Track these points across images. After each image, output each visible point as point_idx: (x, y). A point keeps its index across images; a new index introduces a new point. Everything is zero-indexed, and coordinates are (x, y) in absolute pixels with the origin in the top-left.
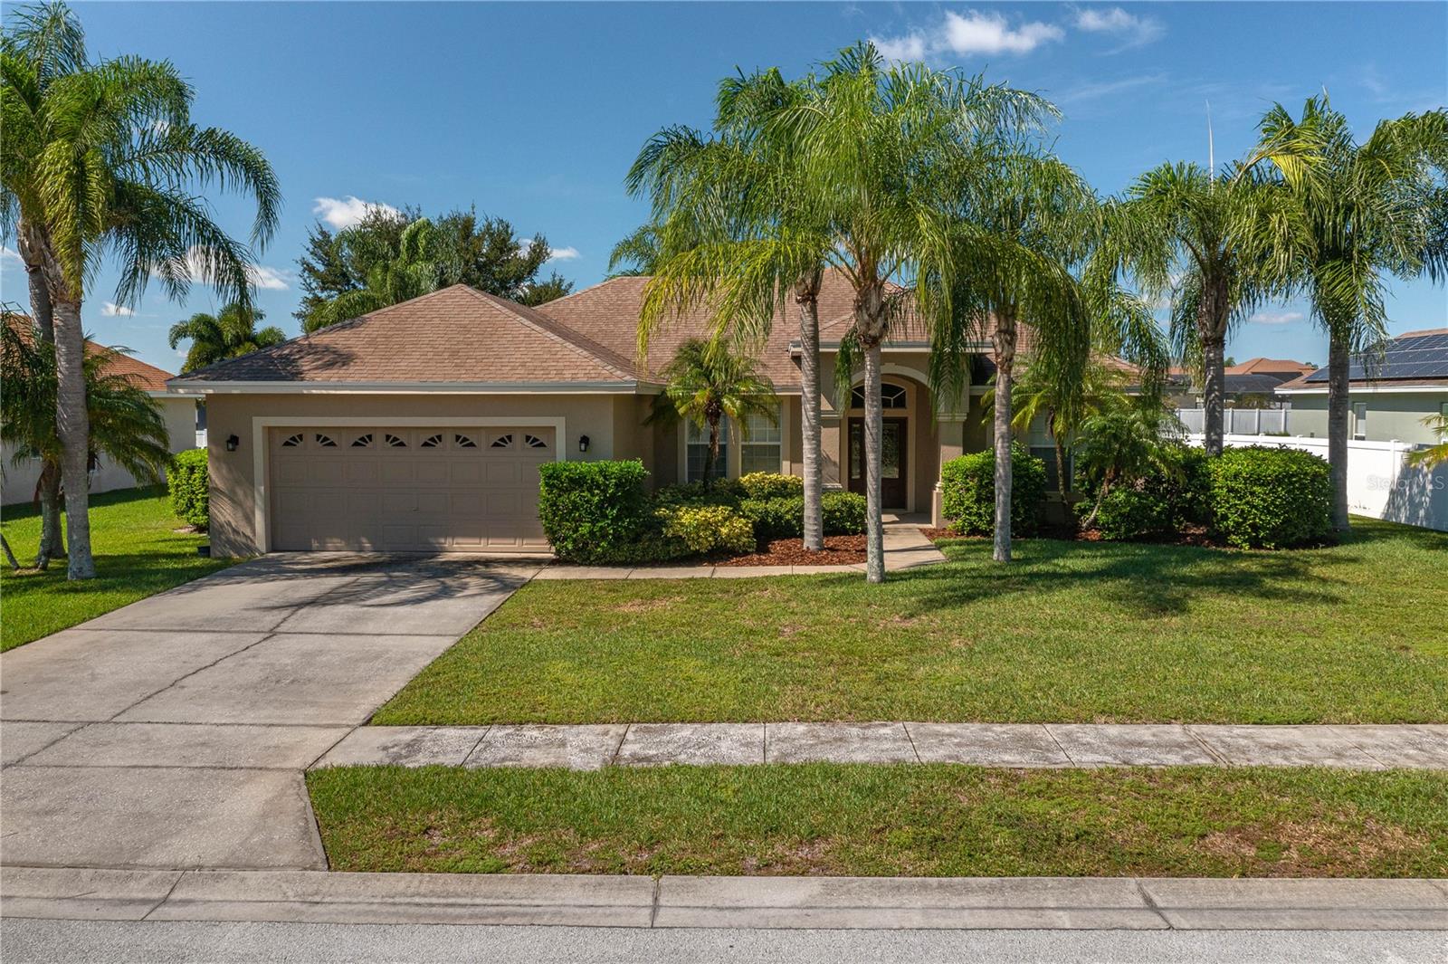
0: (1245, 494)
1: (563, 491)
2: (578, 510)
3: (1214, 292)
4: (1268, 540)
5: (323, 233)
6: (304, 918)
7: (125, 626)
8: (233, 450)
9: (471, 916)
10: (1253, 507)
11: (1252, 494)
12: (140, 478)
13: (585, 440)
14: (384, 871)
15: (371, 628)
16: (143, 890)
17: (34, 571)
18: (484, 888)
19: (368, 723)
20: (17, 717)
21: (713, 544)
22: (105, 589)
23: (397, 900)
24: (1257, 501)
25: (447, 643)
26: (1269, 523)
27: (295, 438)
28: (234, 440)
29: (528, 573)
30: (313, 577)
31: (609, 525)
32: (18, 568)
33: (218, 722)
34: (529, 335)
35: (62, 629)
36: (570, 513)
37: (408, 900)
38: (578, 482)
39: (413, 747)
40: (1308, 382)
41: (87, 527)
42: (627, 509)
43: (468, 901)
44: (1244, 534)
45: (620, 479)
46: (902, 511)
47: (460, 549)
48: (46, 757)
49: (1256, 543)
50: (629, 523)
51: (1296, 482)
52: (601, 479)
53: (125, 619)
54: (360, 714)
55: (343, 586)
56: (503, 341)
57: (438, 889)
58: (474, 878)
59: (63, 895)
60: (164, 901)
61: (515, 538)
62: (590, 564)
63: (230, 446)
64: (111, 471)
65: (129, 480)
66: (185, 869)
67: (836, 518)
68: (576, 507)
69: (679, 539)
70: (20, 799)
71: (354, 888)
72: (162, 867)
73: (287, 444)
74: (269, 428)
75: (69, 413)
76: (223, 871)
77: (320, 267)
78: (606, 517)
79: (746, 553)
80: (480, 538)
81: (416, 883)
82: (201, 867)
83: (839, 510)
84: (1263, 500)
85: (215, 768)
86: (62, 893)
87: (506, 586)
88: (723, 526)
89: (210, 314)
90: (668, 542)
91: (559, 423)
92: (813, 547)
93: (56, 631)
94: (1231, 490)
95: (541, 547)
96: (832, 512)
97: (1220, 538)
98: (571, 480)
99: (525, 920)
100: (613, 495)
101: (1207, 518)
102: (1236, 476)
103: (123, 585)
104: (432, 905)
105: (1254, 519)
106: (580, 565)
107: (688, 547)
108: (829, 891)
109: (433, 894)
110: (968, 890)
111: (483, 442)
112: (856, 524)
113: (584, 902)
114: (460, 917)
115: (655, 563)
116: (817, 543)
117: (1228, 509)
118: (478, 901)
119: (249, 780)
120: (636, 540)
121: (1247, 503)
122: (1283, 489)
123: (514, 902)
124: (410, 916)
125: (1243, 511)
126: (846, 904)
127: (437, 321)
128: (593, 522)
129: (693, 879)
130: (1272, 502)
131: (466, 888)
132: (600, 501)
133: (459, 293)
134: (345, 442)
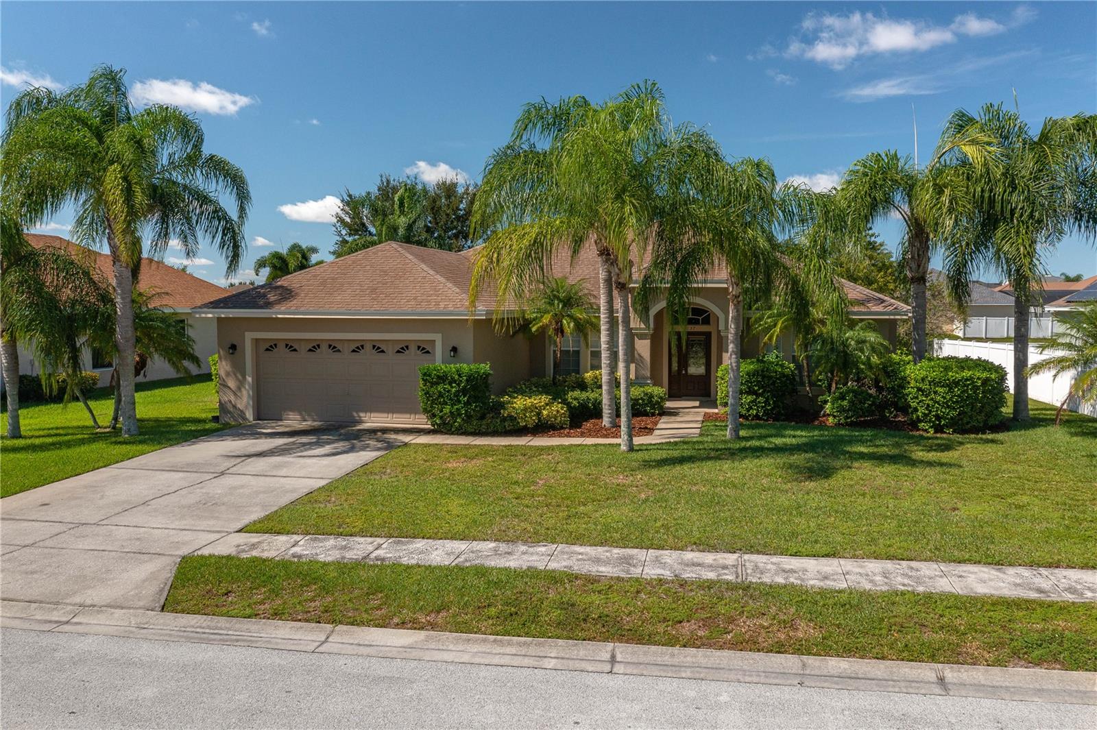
0: (930, 392)
1: (433, 384)
2: (442, 397)
3: (917, 244)
4: (947, 426)
5: (350, 196)
6: (131, 635)
7: (140, 467)
8: (232, 354)
9: (221, 640)
10: (936, 402)
11: (935, 393)
12: (178, 371)
13: (454, 349)
14: (188, 613)
15: (283, 472)
16: (59, 617)
17: (108, 430)
18: (237, 626)
19: (240, 531)
20: (48, 519)
21: (537, 421)
22: (141, 442)
23: (188, 629)
24: (939, 398)
25: (322, 483)
26: (947, 415)
27: (272, 347)
28: (233, 347)
29: (407, 439)
30: (271, 438)
31: (462, 408)
32: (99, 427)
33: (155, 526)
34: (424, 278)
35: (101, 467)
36: (437, 399)
37: (193, 630)
38: (442, 378)
39: (254, 546)
40: (1068, 302)
41: (134, 403)
42: (475, 397)
43: (225, 632)
44: (930, 421)
45: (470, 377)
46: (708, 399)
47: (372, 420)
48: (49, 543)
49: (939, 429)
50: (476, 407)
51: (969, 384)
52: (457, 377)
53: (142, 462)
54: (239, 526)
55: (285, 444)
56: (407, 281)
57: (213, 624)
58: (235, 620)
59: (18, 616)
60: (67, 623)
61: (411, 414)
62: (452, 434)
63: (231, 351)
64: (159, 366)
65: (170, 373)
66: (85, 606)
67: (640, 405)
68: (441, 395)
69: (512, 418)
70: (23, 565)
71: (168, 622)
72: (74, 605)
73: (267, 350)
74: (256, 339)
75: (123, 331)
76: (105, 608)
77: (348, 220)
78: (459, 402)
79: (562, 428)
80: (388, 413)
81: (202, 621)
82: (94, 606)
83: (642, 399)
84: (943, 397)
85: (135, 553)
86: (18, 615)
87: (390, 446)
88: (544, 409)
89: (280, 251)
90: (504, 419)
91: (438, 338)
92: (608, 425)
93: (98, 468)
94: (919, 389)
95: (422, 422)
96: (637, 400)
97: (914, 425)
98: (439, 377)
99: (246, 644)
100: (465, 387)
101: (905, 409)
102: (923, 379)
103: (152, 440)
104: (204, 633)
105: (937, 411)
106: (446, 434)
107: (518, 423)
108: (427, 639)
109: (209, 627)
110: (510, 644)
111: (391, 350)
112: (654, 408)
113: (287, 637)
114: (214, 640)
115: (495, 433)
116: (611, 423)
117: (918, 403)
118: (230, 632)
119: (150, 560)
120: (483, 417)
121: (932, 399)
122: (959, 390)
123: (249, 634)
124: (186, 638)
125: (928, 405)
126: (433, 647)
127: (368, 267)
128: (452, 405)
129: (355, 628)
130: (951, 399)
131: (228, 625)
132: (456, 391)
133: (387, 247)
134: (303, 349)
